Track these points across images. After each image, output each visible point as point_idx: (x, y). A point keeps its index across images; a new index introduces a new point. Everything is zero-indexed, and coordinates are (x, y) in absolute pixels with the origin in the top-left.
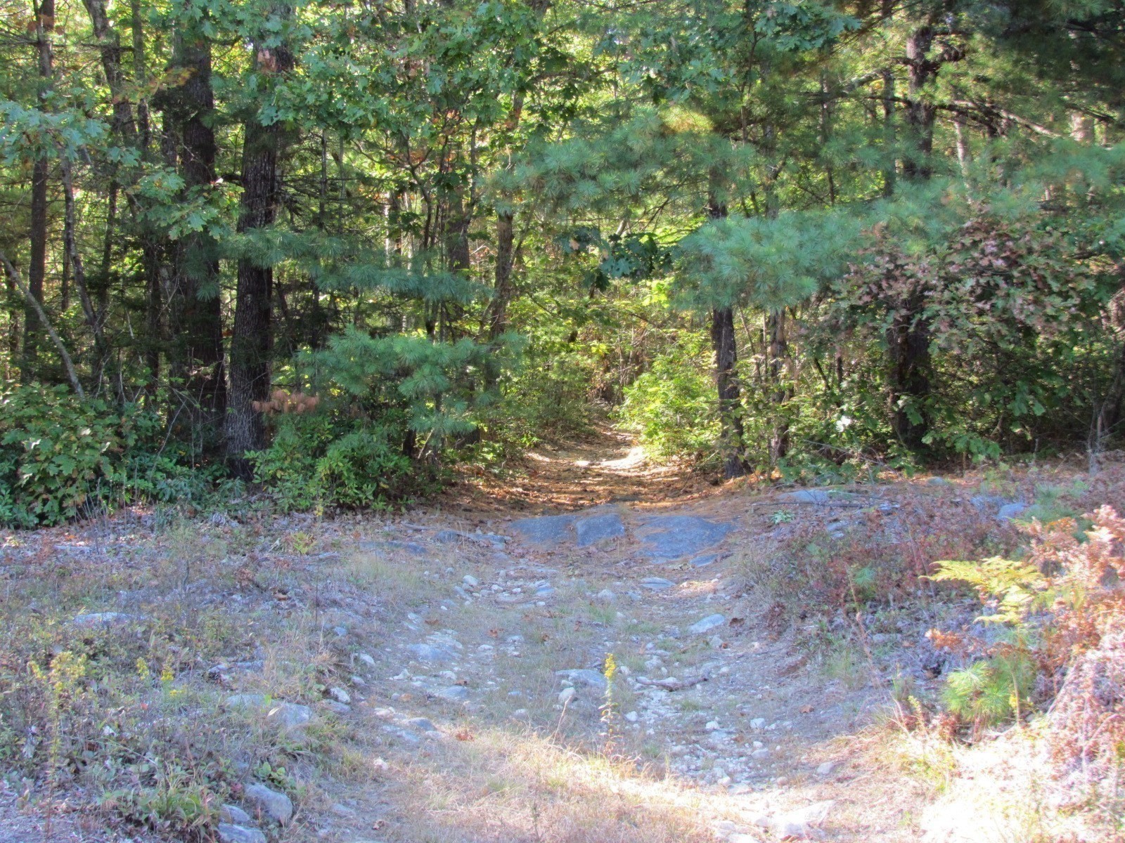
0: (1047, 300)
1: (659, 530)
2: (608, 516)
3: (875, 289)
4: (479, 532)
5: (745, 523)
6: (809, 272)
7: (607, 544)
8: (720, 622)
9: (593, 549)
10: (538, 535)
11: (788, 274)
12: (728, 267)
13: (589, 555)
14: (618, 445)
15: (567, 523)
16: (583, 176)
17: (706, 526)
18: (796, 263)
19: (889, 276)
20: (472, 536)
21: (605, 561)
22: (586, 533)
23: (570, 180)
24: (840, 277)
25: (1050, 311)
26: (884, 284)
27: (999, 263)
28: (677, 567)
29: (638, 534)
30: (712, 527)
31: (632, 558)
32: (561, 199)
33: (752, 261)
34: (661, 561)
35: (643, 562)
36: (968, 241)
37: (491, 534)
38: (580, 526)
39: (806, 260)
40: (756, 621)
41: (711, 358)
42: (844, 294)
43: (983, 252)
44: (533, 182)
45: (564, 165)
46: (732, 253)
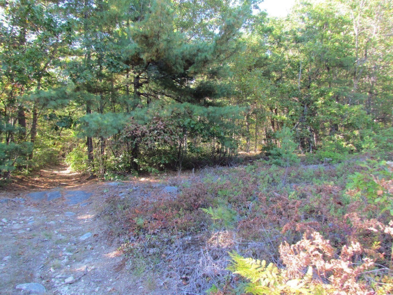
0: (172, 136)
1: (71, 195)
2: (57, 192)
3: (132, 133)
4: (17, 198)
5: (96, 193)
6: (115, 128)
7: (56, 200)
8: (90, 236)
9: (52, 202)
10: (36, 198)
11: (110, 128)
12: (94, 126)
13: (50, 204)
14: (64, 167)
15: (45, 194)
16: (51, 100)
17: (85, 194)
18: (111, 126)
19: (136, 130)
20: (14, 199)
21: (55, 206)
22: (50, 197)
23: (47, 100)
24: (123, 129)
25: (173, 139)
26: (134, 131)
27: (162, 127)
28: (76, 207)
29: (65, 197)
30: (87, 194)
31: (63, 205)
32: (44, 105)
33: (100, 124)
34: (72, 205)
35: (67, 205)
36: (155, 122)
37: (21, 198)
38: (48, 195)
39: (114, 125)
40: (102, 235)
41: (86, 149)
42: (124, 134)
43: (159, 124)
44: (36, 100)
45: (46, 96)
46: (94, 122)
